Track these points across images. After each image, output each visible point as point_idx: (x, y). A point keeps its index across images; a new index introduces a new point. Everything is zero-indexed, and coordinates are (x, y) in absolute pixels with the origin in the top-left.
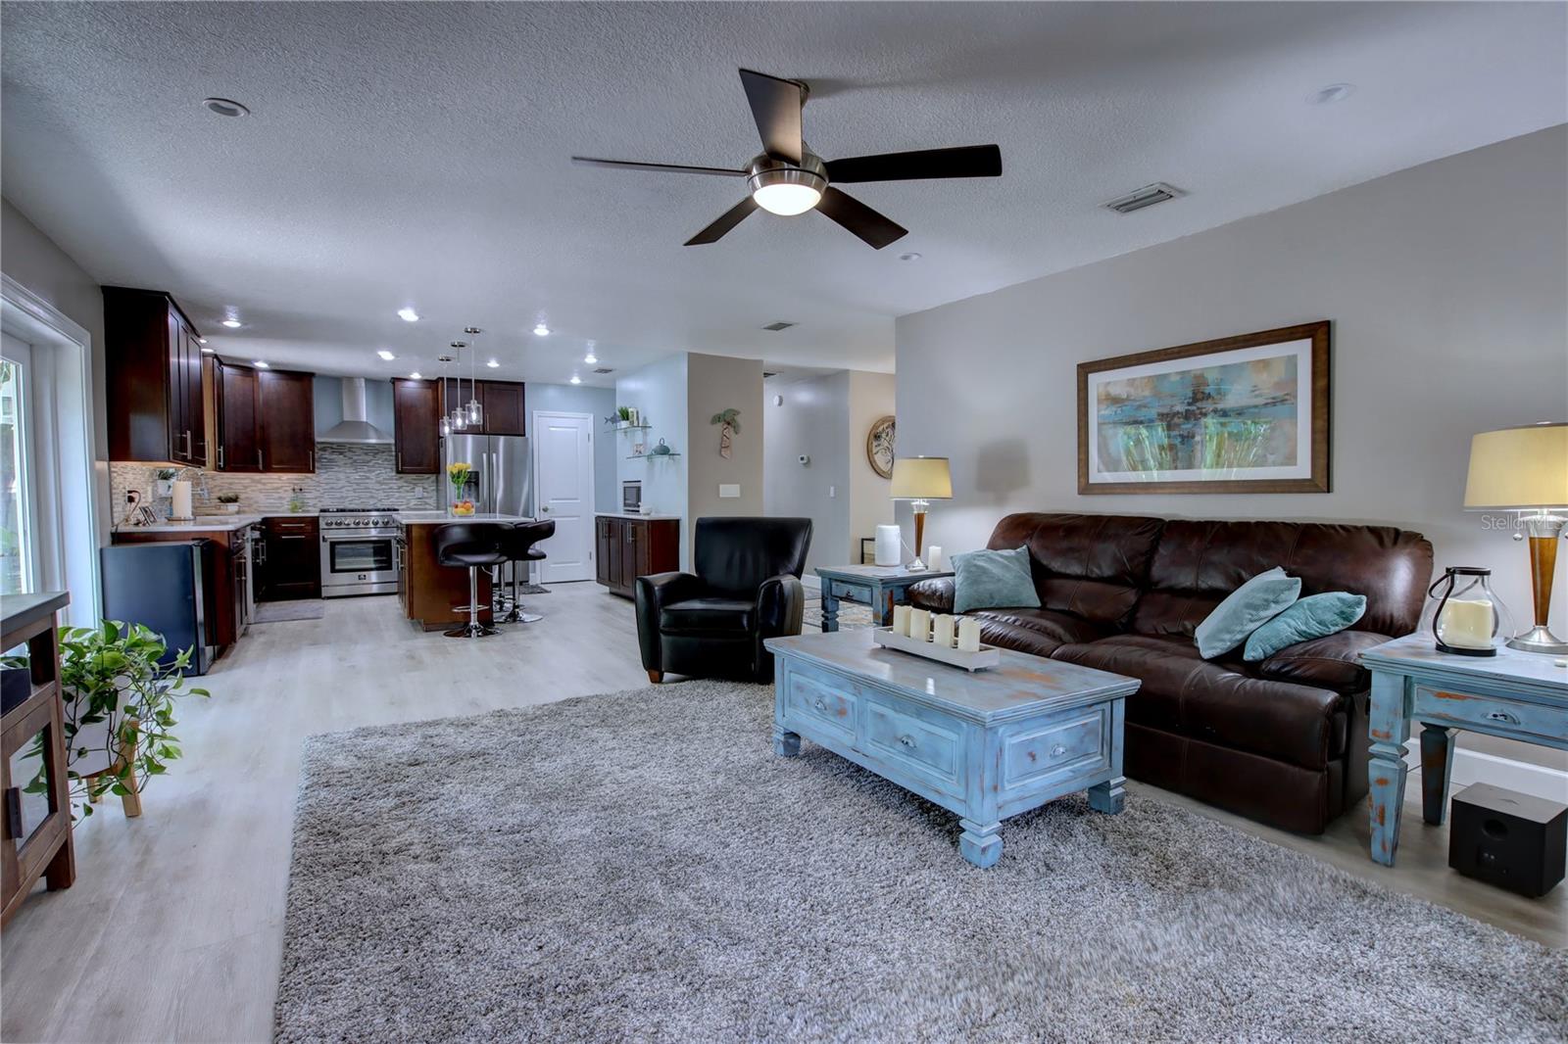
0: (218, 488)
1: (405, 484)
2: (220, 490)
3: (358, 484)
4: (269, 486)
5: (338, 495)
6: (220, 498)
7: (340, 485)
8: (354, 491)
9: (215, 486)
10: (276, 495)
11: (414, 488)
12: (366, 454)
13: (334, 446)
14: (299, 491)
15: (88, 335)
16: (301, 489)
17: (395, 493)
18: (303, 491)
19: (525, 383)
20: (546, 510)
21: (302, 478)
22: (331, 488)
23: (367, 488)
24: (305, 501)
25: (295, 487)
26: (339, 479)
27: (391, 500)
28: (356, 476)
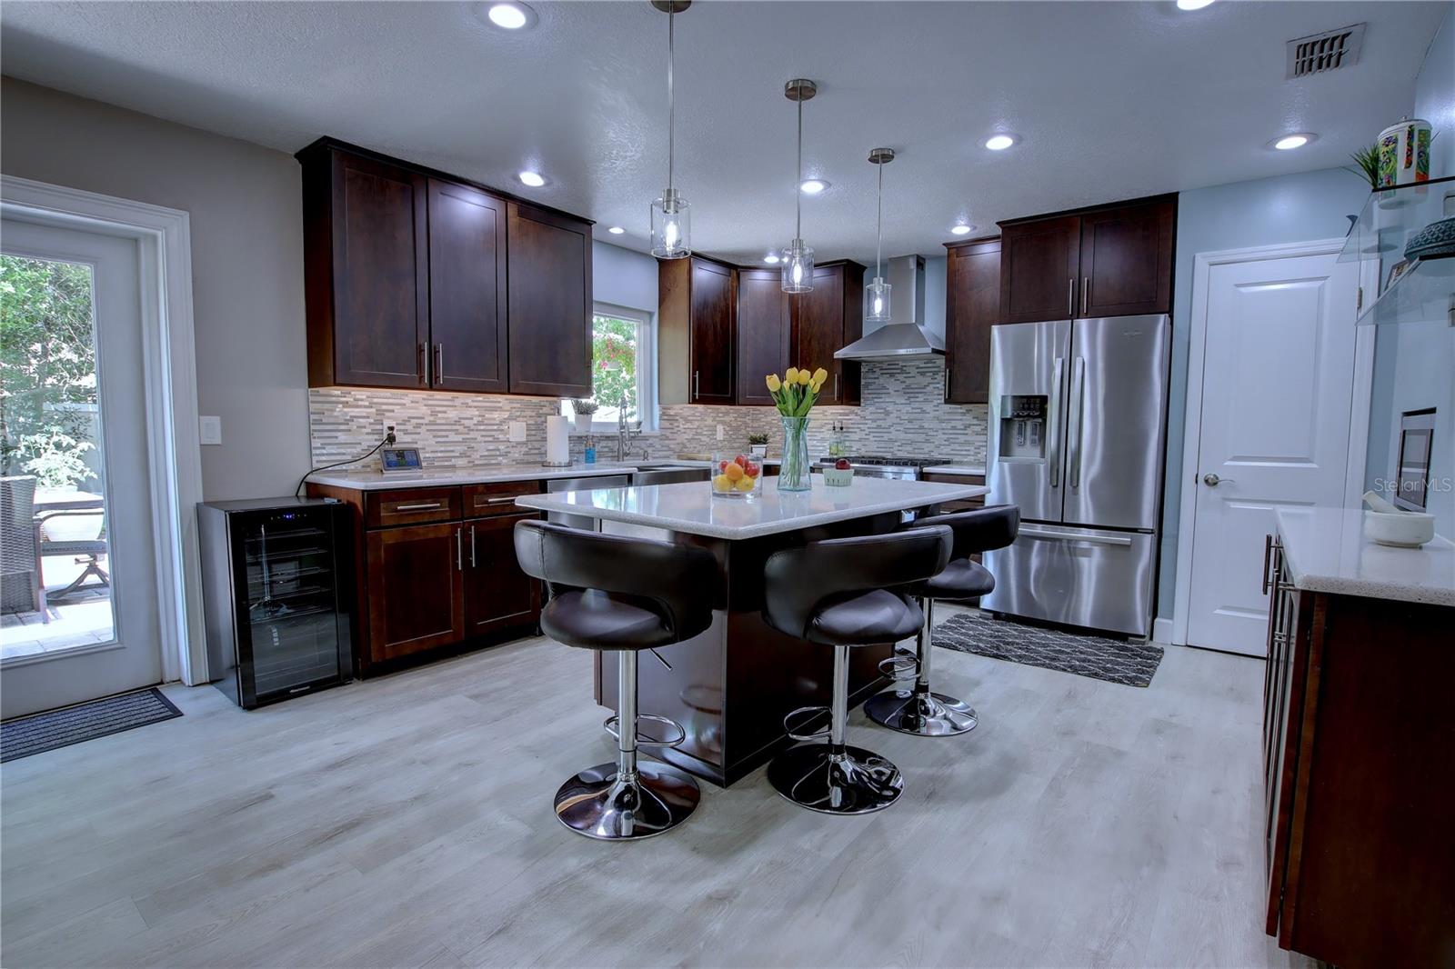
1: (975, 422)
3: (910, 421)
5: (886, 437)
7: (889, 422)
8: (905, 431)
12: (923, 374)
13: (885, 365)
14: (839, 429)
15: (186, 215)
16: (842, 428)
17: (960, 436)
18: (844, 430)
19: (1180, 196)
20: (1212, 483)
21: (847, 411)
22: (879, 427)
23: (921, 427)
24: (847, 444)
25: (838, 425)
26: (887, 413)
27: (953, 446)
28: (909, 409)
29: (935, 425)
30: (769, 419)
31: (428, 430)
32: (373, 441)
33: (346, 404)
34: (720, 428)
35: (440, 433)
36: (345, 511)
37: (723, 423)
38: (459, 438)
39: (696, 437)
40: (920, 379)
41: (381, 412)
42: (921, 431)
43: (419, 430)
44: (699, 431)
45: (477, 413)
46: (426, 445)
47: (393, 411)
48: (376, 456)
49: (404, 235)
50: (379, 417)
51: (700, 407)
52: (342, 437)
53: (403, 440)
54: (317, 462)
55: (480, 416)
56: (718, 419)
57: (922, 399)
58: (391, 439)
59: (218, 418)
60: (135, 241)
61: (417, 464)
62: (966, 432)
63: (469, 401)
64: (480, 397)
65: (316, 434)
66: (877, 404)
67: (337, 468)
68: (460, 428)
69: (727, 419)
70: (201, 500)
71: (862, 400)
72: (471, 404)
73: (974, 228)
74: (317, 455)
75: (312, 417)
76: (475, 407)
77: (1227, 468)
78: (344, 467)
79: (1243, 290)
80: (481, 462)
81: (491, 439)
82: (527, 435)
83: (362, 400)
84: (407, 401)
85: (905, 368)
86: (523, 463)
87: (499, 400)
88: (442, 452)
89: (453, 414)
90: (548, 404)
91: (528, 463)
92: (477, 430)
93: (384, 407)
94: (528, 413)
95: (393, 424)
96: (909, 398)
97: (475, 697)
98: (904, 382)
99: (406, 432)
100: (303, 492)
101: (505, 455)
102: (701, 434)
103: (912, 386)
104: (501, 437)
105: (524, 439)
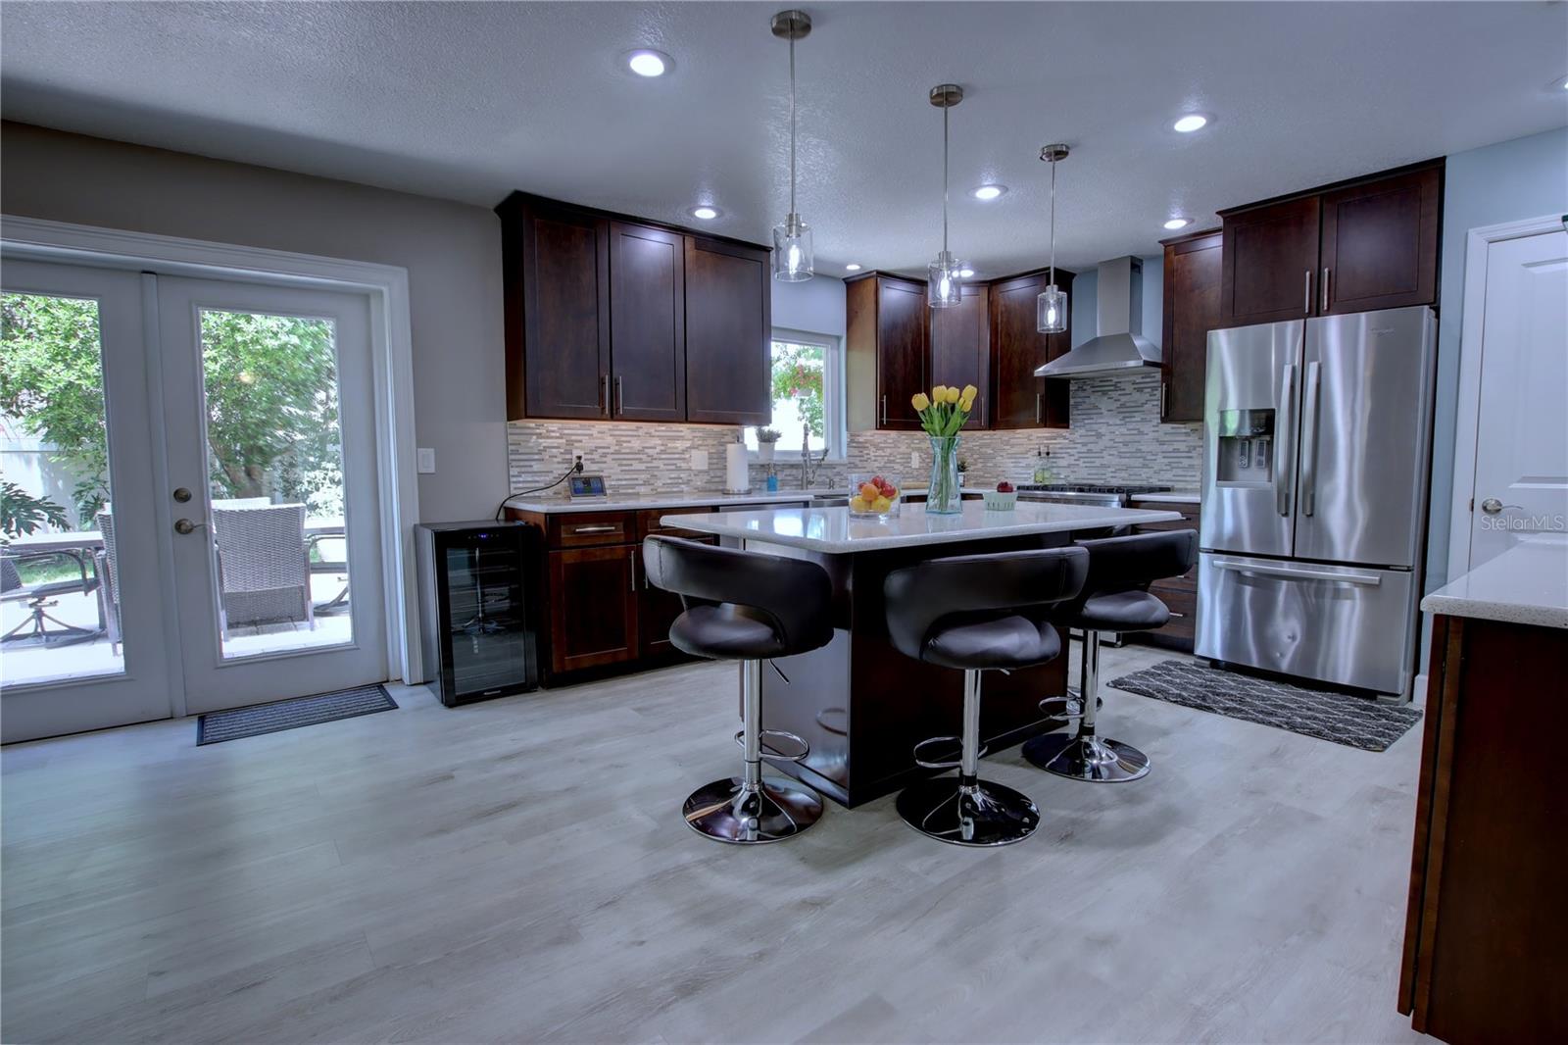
3: (1126, 444)
4: (1017, 449)
5: (1098, 462)
7: (1101, 446)
8: (1120, 455)
12: (1140, 390)
13: (1097, 383)
14: (1045, 455)
15: (404, 271)
16: (1048, 454)
17: (1181, 460)
18: (1051, 455)
19: (1448, 162)
20: (1493, 510)
21: (1054, 435)
22: (1089, 451)
23: (1139, 451)
24: (1055, 471)
25: (1043, 450)
26: (1099, 436)
27: (1175, 471)
28: (1124, 430)
29: (1155, 447)
30: (970, 445)
31: (613, 459)
32: (562, 469)
33: (539, 435)
34: (915, 456)
35: (625, 462)
36: (531, 530)
37: (919, 450)
38: (642, 467)
39: (888, 465)
40: (1136, 396)
41: (570, 443)
42: (1139, 455)
43: (604, 459)
44: (892, 458)
45: (660, 442)
46: (611, 473)
47: (581, 441)
48: (565, 483)
49: (587, 277)
50: (568, 448)
51: (893, 434)
52: (536, 467)
53: (590, 469)
54: (515, 488)
55: (663, 445)
56: (912, 446)
57: (1139, 419)
58: (579, 467)
59: (432, 450)
60: (365, 297)
61: (601, 491)
62: (1190, 455)
63: (652, 431)
64: (663, 427)
65: (514, 463)
66: (1088, 427)
67: (530, 494)
68: (644, 457)
69: (924, 446)
70: (418, 522)
71: (1071, 422)
72: (654, 433)
73: (1191, 221)
74: (514, 482)
75: (510, 448)
76: (658, 436)
77: (1513, 492)
78: (537, 494)
79: (1534, 270)
80: (663, 490)
81: (673, 467)
82: (710, 464)
83: (553, 431)
84: (594, 431)
85: (1119, 385)
86: (706, 491)
87: (681, 429)
88: (626, 480)
89: (636, 444)
90: (729, 432)
91: (710, 491)
92: (660, 459)
93: (573, 438)
94: (710, 442)
95: (581, 453)
96: (1124, 417)
97: (638, 710)
98: (1119, 400)
99: (593, 461)
100: (502, 516)
101: (688, 483)
102: (893, 462)
103: (1128, 405)
104: (684, 465)
105: (706, 468)
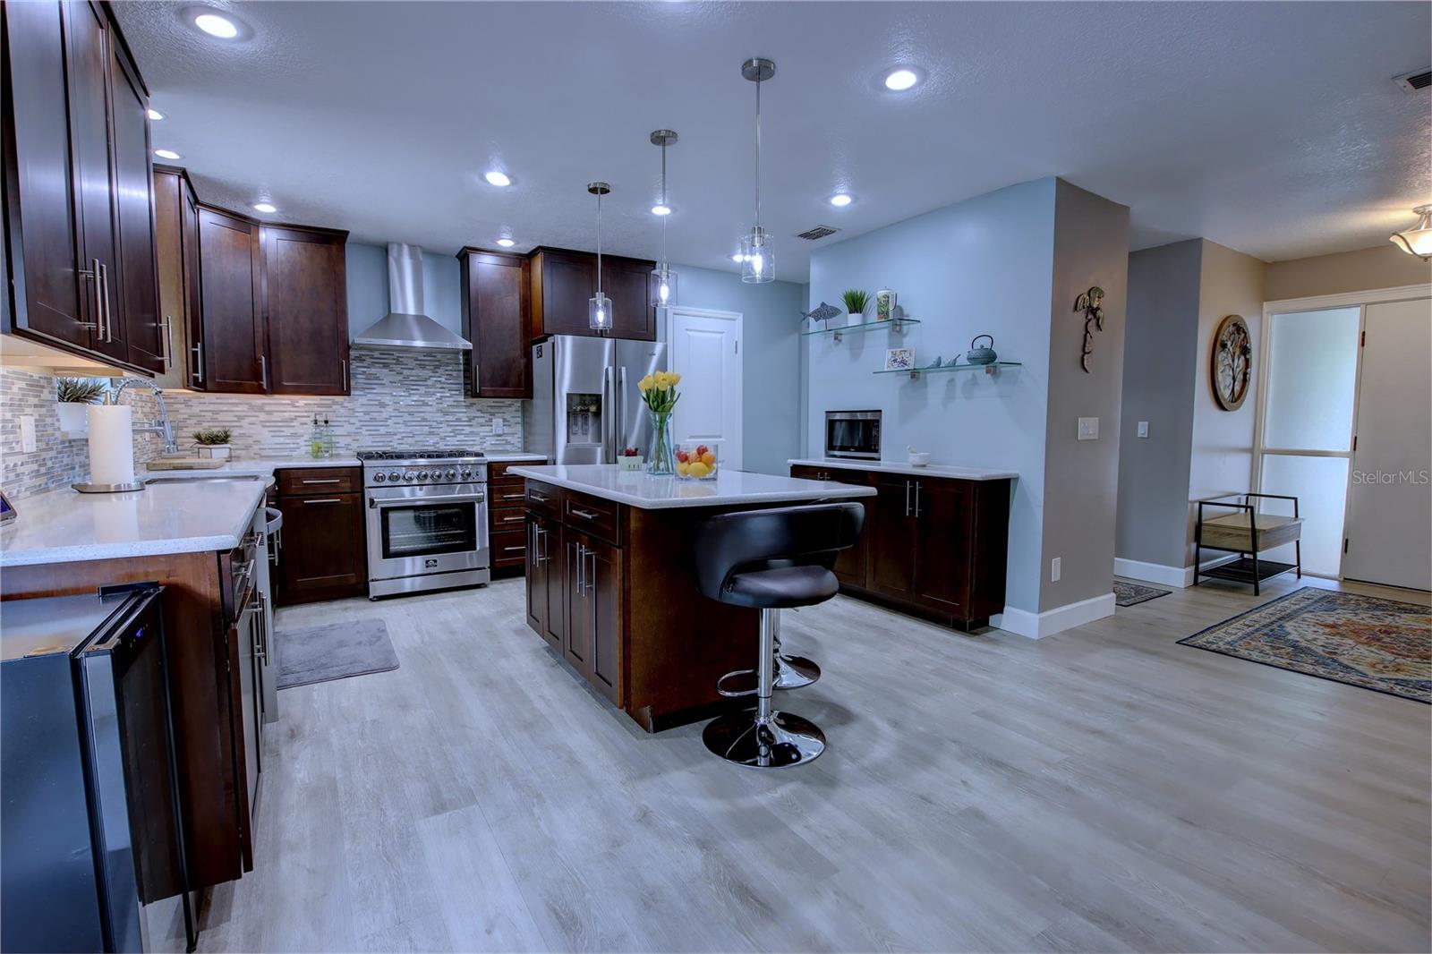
0: (194, 421)
1: (479, 414)
2: (199, 423)
3: (411, 414)
4: (276, 417)
5: (383, 430)
6: (198, 437)
7: (385, 415)
8: (405, 423)
9: (191, 417)
10: (288, 431)
11: (491, 420)
12: (423, 367)
13: (376, 354)
14: (323, 424)
16: (326, 422)
17: (464, 428)
18: (329, 423)
21: (330, 402)
22: (373, 420)
23: (424, 420)
24: (332, 439)
25: (321, 419)
26: (383, 405)
27: (459, 438)
28: (408, 401)
42: (424, 423)
66: (371, 396)
71: (353, 390)
77: (687, 443)
79: (691, 333)
85: (401, 359)
96: (408, 389)
98: (402, 373)
103: (411, 378)
